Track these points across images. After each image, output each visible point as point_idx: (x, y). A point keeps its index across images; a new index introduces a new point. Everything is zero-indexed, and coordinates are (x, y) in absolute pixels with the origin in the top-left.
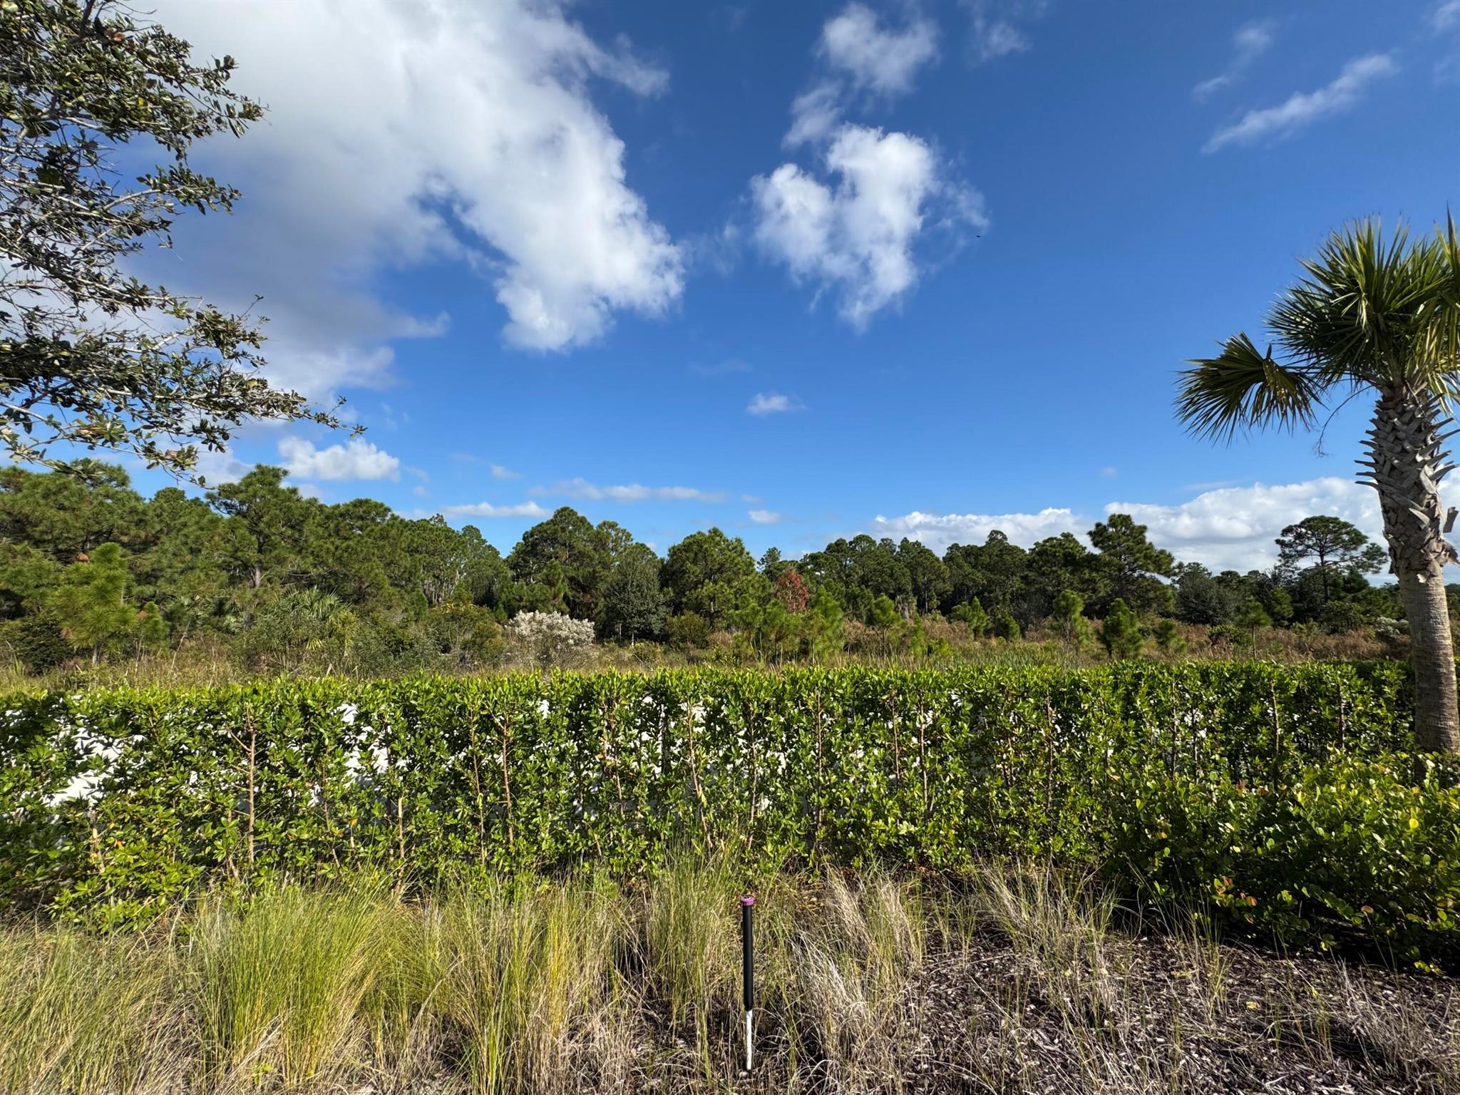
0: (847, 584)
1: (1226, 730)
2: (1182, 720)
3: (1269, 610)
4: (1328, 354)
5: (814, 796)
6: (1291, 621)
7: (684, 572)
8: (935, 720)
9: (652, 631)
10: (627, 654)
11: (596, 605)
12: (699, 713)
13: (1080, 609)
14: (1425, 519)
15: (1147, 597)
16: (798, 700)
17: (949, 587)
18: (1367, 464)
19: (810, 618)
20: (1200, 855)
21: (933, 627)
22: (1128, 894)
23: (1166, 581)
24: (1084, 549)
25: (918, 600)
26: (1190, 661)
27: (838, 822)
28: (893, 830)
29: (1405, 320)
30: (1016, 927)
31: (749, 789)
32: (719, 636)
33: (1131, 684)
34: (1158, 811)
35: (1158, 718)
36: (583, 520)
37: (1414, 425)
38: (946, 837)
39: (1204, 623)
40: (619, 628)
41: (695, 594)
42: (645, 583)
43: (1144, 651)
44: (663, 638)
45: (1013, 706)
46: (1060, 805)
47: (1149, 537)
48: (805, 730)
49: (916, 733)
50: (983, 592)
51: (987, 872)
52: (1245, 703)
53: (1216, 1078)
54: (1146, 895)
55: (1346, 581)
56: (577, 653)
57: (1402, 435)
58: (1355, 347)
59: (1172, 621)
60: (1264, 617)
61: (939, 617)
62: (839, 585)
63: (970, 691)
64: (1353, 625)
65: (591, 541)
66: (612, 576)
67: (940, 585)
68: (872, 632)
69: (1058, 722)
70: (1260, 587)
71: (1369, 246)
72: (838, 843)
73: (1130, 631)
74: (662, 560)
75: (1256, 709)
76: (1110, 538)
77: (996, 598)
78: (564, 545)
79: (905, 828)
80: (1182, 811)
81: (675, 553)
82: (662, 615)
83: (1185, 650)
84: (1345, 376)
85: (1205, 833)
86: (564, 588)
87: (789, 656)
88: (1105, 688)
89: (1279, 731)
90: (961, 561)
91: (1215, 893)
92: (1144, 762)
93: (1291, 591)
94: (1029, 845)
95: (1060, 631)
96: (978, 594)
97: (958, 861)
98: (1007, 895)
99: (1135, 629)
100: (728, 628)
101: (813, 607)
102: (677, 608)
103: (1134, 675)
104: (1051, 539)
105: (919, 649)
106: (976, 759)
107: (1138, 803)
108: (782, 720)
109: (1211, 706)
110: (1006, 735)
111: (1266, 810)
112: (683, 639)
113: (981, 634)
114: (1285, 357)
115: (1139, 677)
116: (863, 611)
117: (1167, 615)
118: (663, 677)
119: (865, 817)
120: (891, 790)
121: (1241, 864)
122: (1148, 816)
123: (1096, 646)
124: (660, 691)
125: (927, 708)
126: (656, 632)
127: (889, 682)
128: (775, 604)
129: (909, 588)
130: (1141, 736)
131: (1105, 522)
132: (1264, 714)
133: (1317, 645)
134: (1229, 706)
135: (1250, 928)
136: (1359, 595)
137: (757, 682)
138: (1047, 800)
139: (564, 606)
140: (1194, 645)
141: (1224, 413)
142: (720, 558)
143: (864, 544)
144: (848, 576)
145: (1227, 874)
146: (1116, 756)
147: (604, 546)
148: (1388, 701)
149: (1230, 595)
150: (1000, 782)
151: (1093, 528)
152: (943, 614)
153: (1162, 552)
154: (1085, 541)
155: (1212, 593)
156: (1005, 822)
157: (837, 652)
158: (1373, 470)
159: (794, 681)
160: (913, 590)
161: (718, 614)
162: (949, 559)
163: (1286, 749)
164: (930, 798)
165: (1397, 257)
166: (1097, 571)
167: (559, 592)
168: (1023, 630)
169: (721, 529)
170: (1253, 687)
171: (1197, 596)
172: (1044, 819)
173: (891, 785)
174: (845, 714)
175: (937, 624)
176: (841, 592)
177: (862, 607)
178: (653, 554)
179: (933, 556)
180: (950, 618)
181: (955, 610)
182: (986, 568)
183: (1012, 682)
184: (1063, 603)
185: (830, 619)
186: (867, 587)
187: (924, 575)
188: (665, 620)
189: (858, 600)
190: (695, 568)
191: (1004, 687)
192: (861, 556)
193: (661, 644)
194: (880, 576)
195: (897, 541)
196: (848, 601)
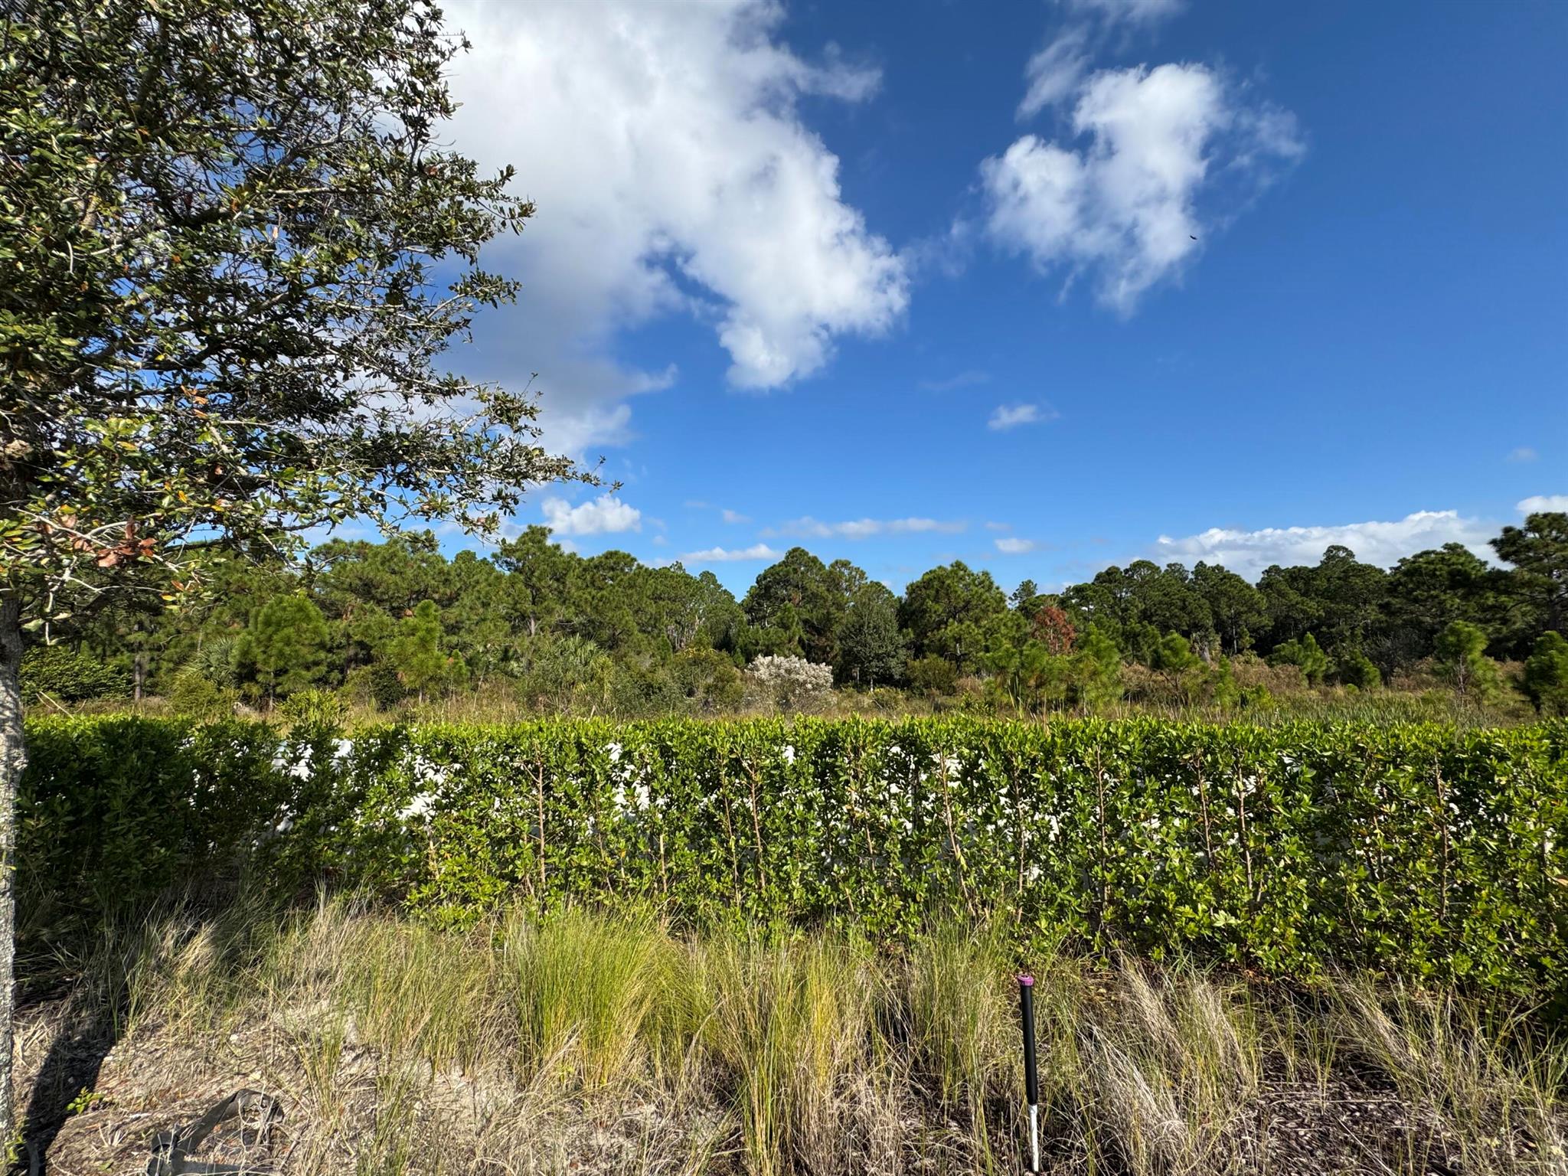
0: (1124, 621)
7: (925, 611)
8: (1260, 788)
9: (891, 676)
10: (867, 700)
11: (832, 648)
12: (953, 766)
13: (1482, 647)
16: (1072, 756)
17: (1267, 621)
19: (1079, 661)
21: (1246, 671)
24: (1485, 564)
25: (1223, 638)
27: (1129, 903)
28: (1206, 920)
30: (1401, 1067)
31: (1015, 854)
32: (968, 682)
36: (815, 560)
38: (1282, 936)
40: (856, 672)
41: (938, 635)
42: (882, 624)
44: (905, 683)
45: (1379, 775)
46: (1463, 913)
48: (1082, 791)
49: (1233, 802)
50: (1319, 626)
51: (1348, 987)
56: (816, 698)
61: (1254, 659)
62: (1114, 621)
63: (1311, 754)
65: (824, 581)
66: (847, 617)
67: (1254, 619)
68: (1160, 678)
69: (1455, 800)
72: (1131, 927)
74: (900, 599)
76: (1529, 547)
77: (1341, 633)
78: (797, 586)
79: (1221, 919)
81: (913, 591)
82: (903, 658)
86: (798, 631)
87: (1054, 705)
88: (1535, 756)
90: (1284, 587)
94: (1414, 961)
95: (1448, 678)
96: (1312, 629)
97: (1302, 969)
98: (1383, 1021)
100: (978, 672)
101: (1081, 648)
102: (919, 651)
104: (1427, 553)
105: (1227, 699)
106: (1323, 841)
108: (1053, 778)
110: (1369, 812)
112: (927, 685)
113: (1319, 680)
116: (1147, 652)
118: (911, 725)
119: (1166, 900)
120: (1200, 870)
123: (1513, 698)
124: (909, 741)
125: (1248, 772)
126: (897, 677)
127: (1191, 738)
128: (1033, 645)
129: (1210, 622)
131: (1520, 525)
137: (1020, 734)
138: (1441, 903)
139: (800, 650)
142: (965, 595)
143: (1144, 572)
144: (1125, 610)
147: (837, 586)
150: (1362, 873)
151: (1499, 535)
152: (1260, 655)
156: (1374, 927)
157: (1115, 701)
159: (1066, 734)
160: (1215, 626)
161: (965, 657)
162: (1265, 585)
164: (1256, 885)
166: (1509, 594)
167: (794, 635)
168: (1386, 675)
169: (965, 562)
172: (1437, 929)
173: (1199, 864)
174: (1133, 774)
175: (1256, 668)
176: (1116, 630)
177: (1145, 648)
178: (890, 593)
179: (1242, 582)
180: (1271, 660)
181: (1279, 650)
182: (1322, 596)
183: (1376, 742)
184: (1451, 639)
185: (1104, 662)
186: (1150, 623)
187: (1230, 607)
188: (906, 663)
189: (1140, 639)
190: (937, 607)
191: (1363, 750)
192: (1141, 586)
193: (902, 689)
194: (1168, 610)
195: (1190, 566)
196: (1126, 641)
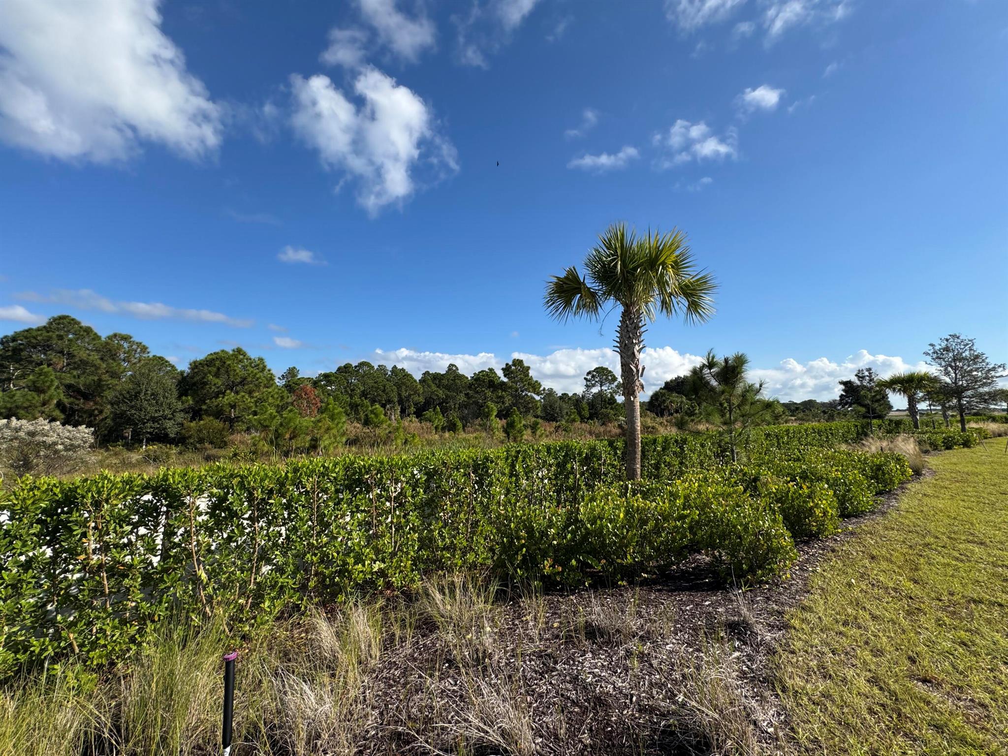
0: (351, 396)
1: (556, 478)
2: (537, 475)
3: (579, 413)
4: (607, 285)
5: (308, 555)
6: (588, 419)
7: (205, 384)
8: (402, 489)
9: (167, 435)
10: (135, 457)
11: (101, 412)
12: (203, 503)
13: (495, 414)
14: (635, 370)
15: (527, 407)
16: (298, 484)
17: (422, 400)
18: (617, 342)
19: (319, 421)
20: (539, 549)
21: (409, 426)
22: (505, 579)
23: (537, 398)
24: (500, 378)
25: (401, 408)
26: (544, 441)
27: (327, 572)
28: (369, 570)
29: (633, 275)
30: (442, 616)
31: (250, 560)
32: (237, 437)
33: (514, 456)
34: (522, 528)
35: (526, 475)
36: (88, 330)
37: (634, 325)
38: (405, 567)
39: (553, 421)
40: (128, 433)
41: (215, 402)
42: (161, 392)
43: (525, 437)
44: (180, 440)
45: (451, 475)
46: (473, 533)
47: (531, 373)
48: (303, 506)
49: (389, 499)
50: (442, 403)
51: (428, 585)
52: (565, 463)
53: (536, 672)
54: (513, 578)
55: (609, 400)
56: (69, 459)
57: (629, 329)
58: (616, 284)
59: (539, 420)
60: (578, 418)
61: (414, 419)
62: (345, 397)
63: (426, 467)
64: (610, 421)
65: (98, 351)
66: (123, 383)
67: (416, 398)
68: (368, 431)
69: (477, 482)
70: (576, 401)
71: (623, 235)
72: (327, 587)
73: (519, 426)
74: (182, 373)
75: (569, 466)
76: (512, 372)
77: (450, 406)
78: (62, 352)
79: (376, 567)
80: (533, 526)
81: (196, 367)
82: (180, 420)
83: (544, 436)
84: (612, 297)
85: (542, 536)
86: (57, 394)
87: (299, 451)
88: (501, 460)
89: (578, 476)
90: (430, 382)
91: (545, 569)
92: (518, 501)
93: (589, 404)
94: (456, 561)
95: (484, 427)
96: (439, 404)
97: (413, 581)
98: (438, 597)
99: (522, 425)
100: (248, 430)
101: (322, 413)
102: (196, 414)
103: (516, 451)
104: (483, 371)
105: (399, 441)
106: (428, 511)
107: (512, 525)
108: (284, 501)
109: (551, 465)
110: (446, 493)
111: (568, 519)
112: (201, 441)
113: (440, 430)
114: (591, 283)
115: (518, 452)
116: (362, 415)
117: (537, 417)
118: (166, 476)
119: (348, 564)
120: (368, 541)
121: (557, 549)
122: (517, 532)
123: (501, 435)
124: (161, 489)
125: (397, 481)
126: (172, 436)
127: (371, 465)
128: (291, 411)
129: (396, 400)
130: (518, 485)
131: (510, 363)
132: (572, 468)
133: (597, 432)
134: (558, 465)
135: (559, 583)
136: (613, 406)
137: (262, 473)
138: (467, 531)
139: (57, 413)
140: (548, 433)
141: (564, 307)
142: (243, 373)
143: (365, 368)
144: (352, 390)
145: (550, 557)
146: (505, 499)
147: (114, 357)
148: (618, 457)
149: (564, 406)
150: (441, 524)
151: (504, 366)
152: (417, 417)
153: (536, 382)
154: (500, 373)
155: (557, 405)
156: (443, 549)
157: (340, 445)
158: (618, 345)
159: (296, 470)
160: (399, 401)
161: (238, 419)
162: (423, 381)
163: (580, 485)
164: (396, 542)
165: (632, 244)
166: (505, 391)
167: (51, 398)
168: (464, 427)
169: (245, 349)
170: (568, 453)
171: (551, 406)
172: (465, 543)
173: (369, 539)
174: (337, 491)
175: (412, 424)
176: (346, 402)
177: (362, 413)
178: (173, 367)
179: (413, 378)
180: (421, 420)
181: (425, 415)
182: (445, 388)
183: (451, 460)
184: (486, 410)
185: (336, 422)
186: (366, 398)
187: (406, 391)
188: (182, 425)
189: (359, 408)
190: (217, 381)
191: (446, 463)
192: (363, 377)
193: (177, 446)
194: (376, 391)
195: (389, 368)
196: (351, 409)
